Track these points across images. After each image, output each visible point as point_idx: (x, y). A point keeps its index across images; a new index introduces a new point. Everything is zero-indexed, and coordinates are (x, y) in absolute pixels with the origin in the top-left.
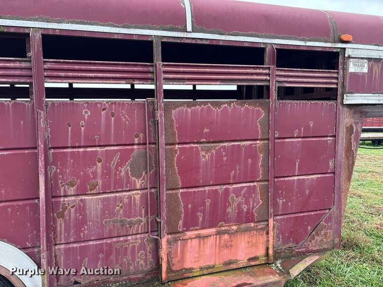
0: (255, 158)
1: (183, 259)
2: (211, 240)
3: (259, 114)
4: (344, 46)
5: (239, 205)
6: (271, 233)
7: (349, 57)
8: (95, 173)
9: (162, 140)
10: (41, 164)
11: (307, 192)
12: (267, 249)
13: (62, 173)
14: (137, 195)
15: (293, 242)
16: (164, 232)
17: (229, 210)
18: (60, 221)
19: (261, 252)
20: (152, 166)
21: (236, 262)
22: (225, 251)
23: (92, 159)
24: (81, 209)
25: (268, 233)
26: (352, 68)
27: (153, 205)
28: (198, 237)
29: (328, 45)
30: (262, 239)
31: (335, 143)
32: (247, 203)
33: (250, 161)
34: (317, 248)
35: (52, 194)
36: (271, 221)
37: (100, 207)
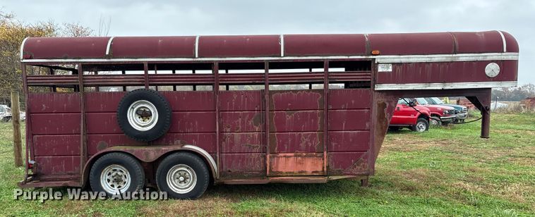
0: (316, 119)
1: (277, 167)
2: (292, 159)
3: (318, 96)
4: (374, 57)
5: (307, 142)
6: (325, 159)
7: (378, 63)
8: (238, 122)
9: (268, 109)
10: (217, 117)
11: (351, 140)
12: (323, 168)
13: (225, 122)
14: (256, 134)
15: (343, 167)
16: (268, 152)
17: (301, 145)
18: (224, 143)
19: (320, 169)
20: (263, 120)
21: (305, 172)
22: (299, 166)
23: (237, 116)
24: (232, 138)
25: (323, 159)
26: (380, 69)
27: (264, 140)
28: (285, 156)
29: (364, 57)
30: (320, 162)
31: (370, 113)
32: (311, 142)
33: (313, 120)
34: (358, 173)
35: (221, 132)
36: (325, 153)
37: (240, 138)
